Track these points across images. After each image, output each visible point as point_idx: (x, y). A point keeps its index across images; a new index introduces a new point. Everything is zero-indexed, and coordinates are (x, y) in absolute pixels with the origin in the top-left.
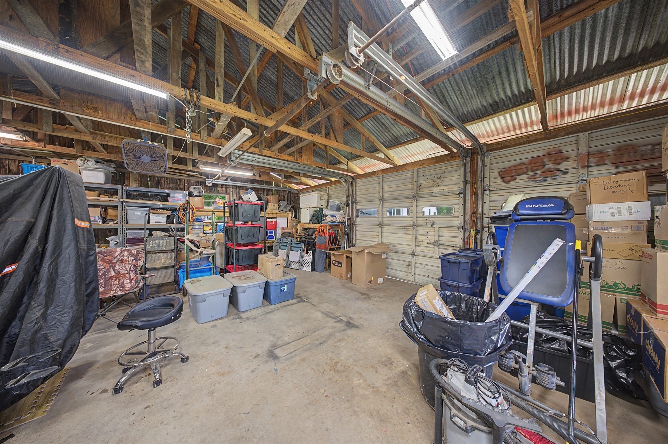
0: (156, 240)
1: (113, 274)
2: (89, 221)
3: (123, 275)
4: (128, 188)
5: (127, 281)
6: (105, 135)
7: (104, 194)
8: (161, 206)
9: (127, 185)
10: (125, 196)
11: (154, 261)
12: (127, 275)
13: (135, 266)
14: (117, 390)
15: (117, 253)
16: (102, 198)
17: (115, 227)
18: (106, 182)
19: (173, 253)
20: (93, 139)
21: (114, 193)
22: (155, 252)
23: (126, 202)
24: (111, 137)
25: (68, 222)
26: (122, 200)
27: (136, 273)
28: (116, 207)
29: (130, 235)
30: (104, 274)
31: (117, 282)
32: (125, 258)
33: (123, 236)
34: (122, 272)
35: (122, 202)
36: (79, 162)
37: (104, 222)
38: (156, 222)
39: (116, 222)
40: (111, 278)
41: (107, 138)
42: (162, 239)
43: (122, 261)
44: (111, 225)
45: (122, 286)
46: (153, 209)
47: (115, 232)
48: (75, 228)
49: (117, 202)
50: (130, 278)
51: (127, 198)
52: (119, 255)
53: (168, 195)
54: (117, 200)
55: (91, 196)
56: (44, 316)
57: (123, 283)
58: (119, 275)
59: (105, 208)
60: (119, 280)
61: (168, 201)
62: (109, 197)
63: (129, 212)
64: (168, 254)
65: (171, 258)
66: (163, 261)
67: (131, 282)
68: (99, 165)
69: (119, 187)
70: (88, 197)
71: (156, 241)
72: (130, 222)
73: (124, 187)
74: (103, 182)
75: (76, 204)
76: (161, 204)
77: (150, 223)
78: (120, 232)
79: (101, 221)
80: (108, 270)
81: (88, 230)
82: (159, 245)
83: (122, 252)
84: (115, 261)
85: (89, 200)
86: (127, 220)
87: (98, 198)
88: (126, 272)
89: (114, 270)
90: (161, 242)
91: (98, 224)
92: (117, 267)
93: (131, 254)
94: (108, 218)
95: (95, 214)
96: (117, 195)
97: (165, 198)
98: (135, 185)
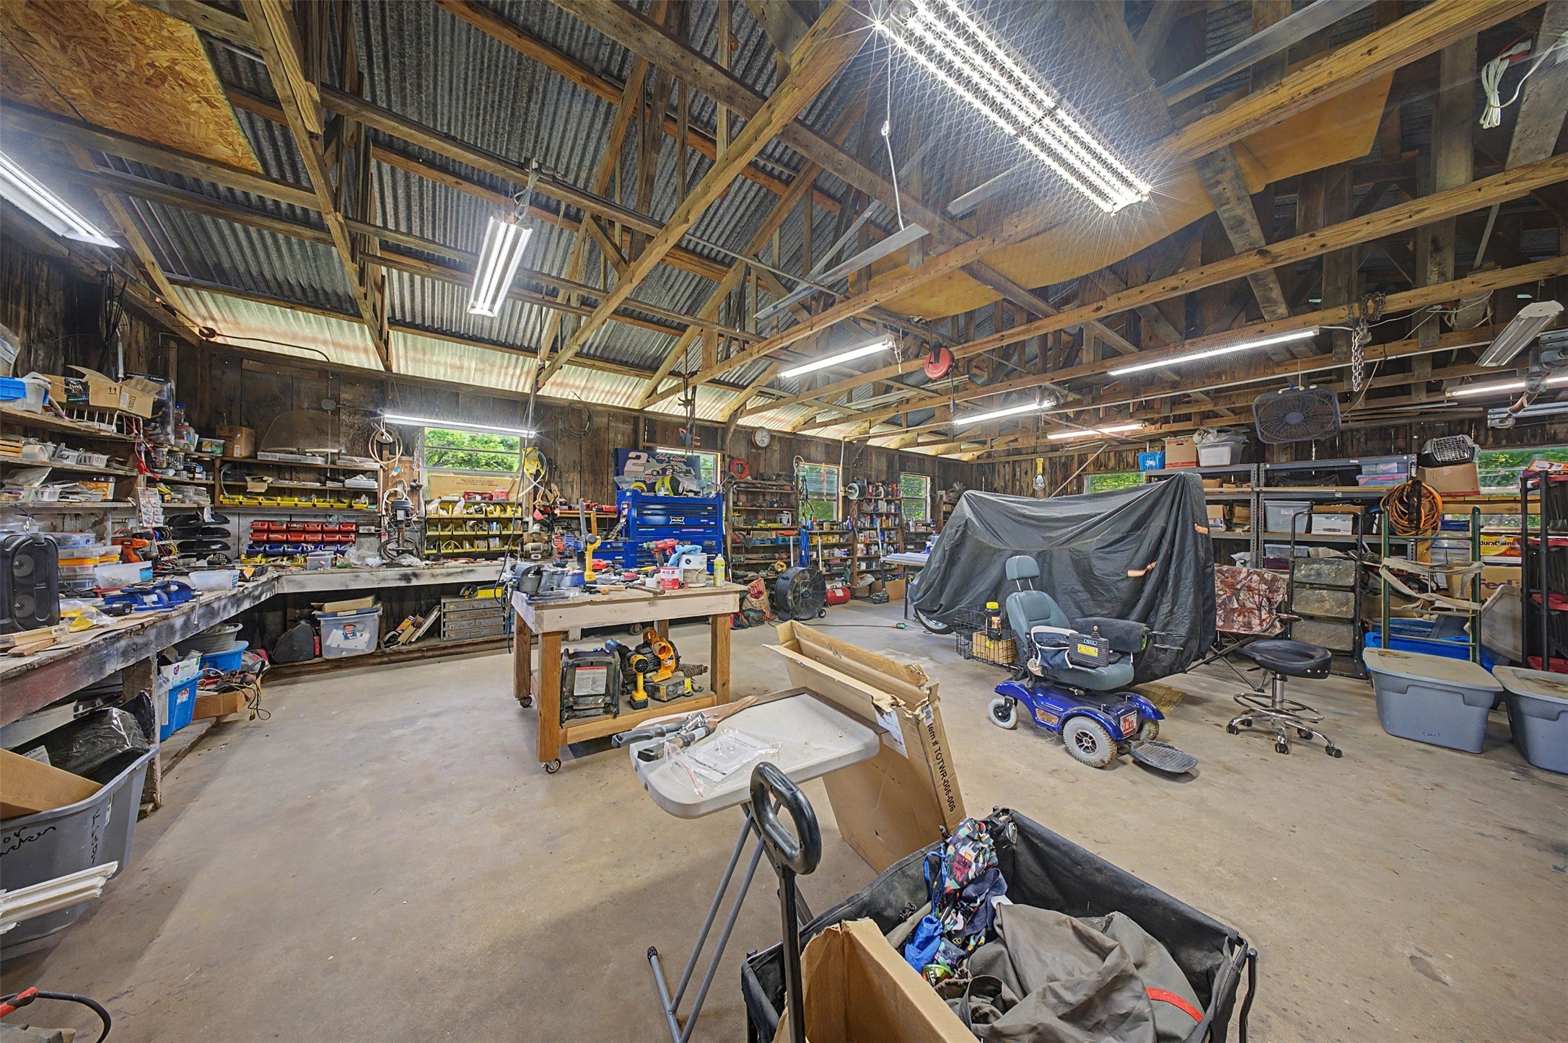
0: (1314, 563)
1: (1236, 605)
2: (1208, 526)
3: (1251, 611)
4: (1268, 466)
5: (1256, 621)
6: (1231, 395)
7: (1230, 482)
8: (1339, 495)
9: (1269, 462)
10: (1262, 481)
11: (1308, 601)
12: (1257, 612)
13: (1269, 600)
14: (1232, 729)
15: (1243, 576)
16: (1227, 488)
17: (1244, 536)
18: (1232, 463)
19: (1351, 595)
20: (1215, 406)
21: (1244, 478)
22: (1313, 586)
23: (1265, 492)
24: (1239, 395)
25: (1190, 527)
26: (1258, 489)
27: (1270, 612)
28: (1249, 501)
29: (1272, 553)
30: (1224, 602)
31: (1241, 619)
32: (1253, 585)
33: (1257, 554)
34: (1249, 605)
35: (1258, 493)
36: (1196, 437)
37: (1229, 529)
38: (1324, 530)
39: (1246, 528)
40: (1234, 610)
41: (1233, 399)
42: (1327, 563)
43: (1250, 589)
44: (1239, 533)
45: (1248, 625)
46: (1319, 502)
47: (1243, 545)
48: (1195, 532)
49: (1249, 493)
50: (1260, 617)
51: (1266, 485)
52: (1245, 578)
53: (1358, 470)
54: (1250, 490)
55: (1210, 487)
56: (1171, 612)
57: (1250, 623)
58: (1243, 610)
59: (1230, 504)
60: (1244, 616)
61: (1356, 484)
62: (1237, 487)
63: (1270, 511)
64: (1340, 595)
65: (1347, 603)
66: (1327, 605)
67: (1261, 624)
68: (1224, 437)
69: (1253, 467)
70: (1205, 490)
71: (1316, 566)
72: (1271, 528)
73: (1262, 465)
74: (1228, 463)
75: (1196, 508)
76: (1338, 491)
77: (1313, 532)
78: (1253, 545)
79: (1224, 527)
80: (1230, 599)
81: (1207, 537)
82: (1319, 574)
83: (1249, 574)
84: (1239, 587)
85: (1207, 494)
86: (1265, 526)
87: (1220, 489)
88: (1255, 606)
89: (1238, 600)
90: (1325, 568)
91: (1220, 531)
92: (1242, 596)
93: (1263, 580)
94: (1235, 521)
95: (1215, 513)
96: (1249, 481)
97: (1349, 477)
98: (1283, 459)
